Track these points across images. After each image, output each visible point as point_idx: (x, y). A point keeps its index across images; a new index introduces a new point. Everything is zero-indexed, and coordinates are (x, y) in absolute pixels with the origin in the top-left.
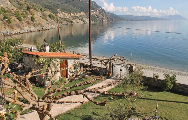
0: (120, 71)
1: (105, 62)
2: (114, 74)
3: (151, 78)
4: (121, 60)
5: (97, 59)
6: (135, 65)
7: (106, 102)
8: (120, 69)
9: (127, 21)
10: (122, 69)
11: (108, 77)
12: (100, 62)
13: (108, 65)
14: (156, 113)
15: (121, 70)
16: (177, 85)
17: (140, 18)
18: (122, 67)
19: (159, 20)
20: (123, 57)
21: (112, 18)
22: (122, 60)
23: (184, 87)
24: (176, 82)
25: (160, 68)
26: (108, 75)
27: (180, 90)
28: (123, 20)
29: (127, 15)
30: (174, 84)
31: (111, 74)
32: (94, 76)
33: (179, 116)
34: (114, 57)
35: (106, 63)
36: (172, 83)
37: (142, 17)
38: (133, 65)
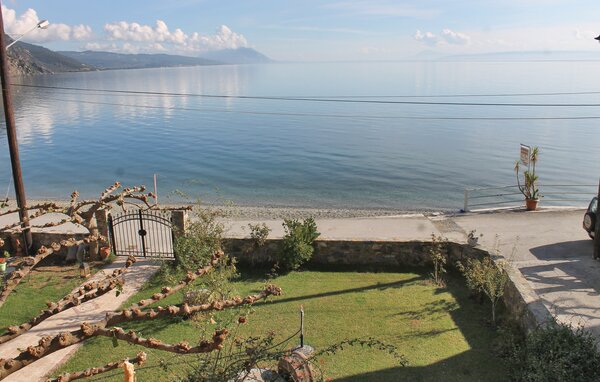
0: (139, 237)
1: (83, 215)
2: (118, 248)
3: (245, 240)
4: (137, 198)
5: (54, 206)
6: (188, 208)
7: (223, 336)
8: (138, 228)
9: (93, 70)
10: (145, 228)
11: (102, 262)
12: (67, 217)
13: (94, 222)
14: (302, 337)
15: (142, 233)
16: (323, 248)
17: (135, 60)
18: (145, 222)
19: (194, 65)
20: (143, 190)
21: (39, 63)
22: (143, 199)
23: (342, 248)
24: (318, 238)
25: (245, 209)
26: (101, 256)
27: (332, 259)
28: (77, 68)
29: (89, 52)
30: (315, 244)
31: (108, 251)
32: (48, 268)
33: (357, 327)
34: (110, 191)
35: (86, 216)
36: (308, 244)
37: (140, 56)
38: (183, 208)
